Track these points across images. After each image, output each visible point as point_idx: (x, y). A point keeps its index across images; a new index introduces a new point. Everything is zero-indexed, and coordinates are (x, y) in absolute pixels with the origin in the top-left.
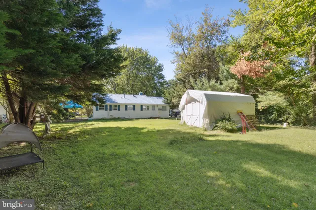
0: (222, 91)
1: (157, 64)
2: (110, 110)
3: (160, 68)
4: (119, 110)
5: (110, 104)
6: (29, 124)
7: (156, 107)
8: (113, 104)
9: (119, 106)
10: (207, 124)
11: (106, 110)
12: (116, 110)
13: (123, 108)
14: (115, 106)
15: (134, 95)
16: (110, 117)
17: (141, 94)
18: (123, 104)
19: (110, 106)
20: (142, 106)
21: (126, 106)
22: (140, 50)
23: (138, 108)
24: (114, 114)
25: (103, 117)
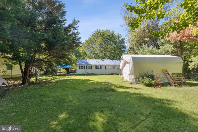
0: (159, 54)
1: (121, 39)
2: (87, 69)
3: (123, 41)
4: (92, 69)
5: (87, 65)
6: (28, 76)
7: (115, 67)
8: (88, 65)
9: (92, 66)
10: (133, 79)
11: (84, 69)
12: (90, 69)
13: (94, 68)
14: (90, 67)
15: (102, 60)
16: (86, 73)
17: (107, 59)
18: (94, 65)
19: (87, 66)
20: (106, 67)
21: (96, 66)
22: (108, 31)
23: (103, 68)
24: (89, 71)
25: (83, 73)
